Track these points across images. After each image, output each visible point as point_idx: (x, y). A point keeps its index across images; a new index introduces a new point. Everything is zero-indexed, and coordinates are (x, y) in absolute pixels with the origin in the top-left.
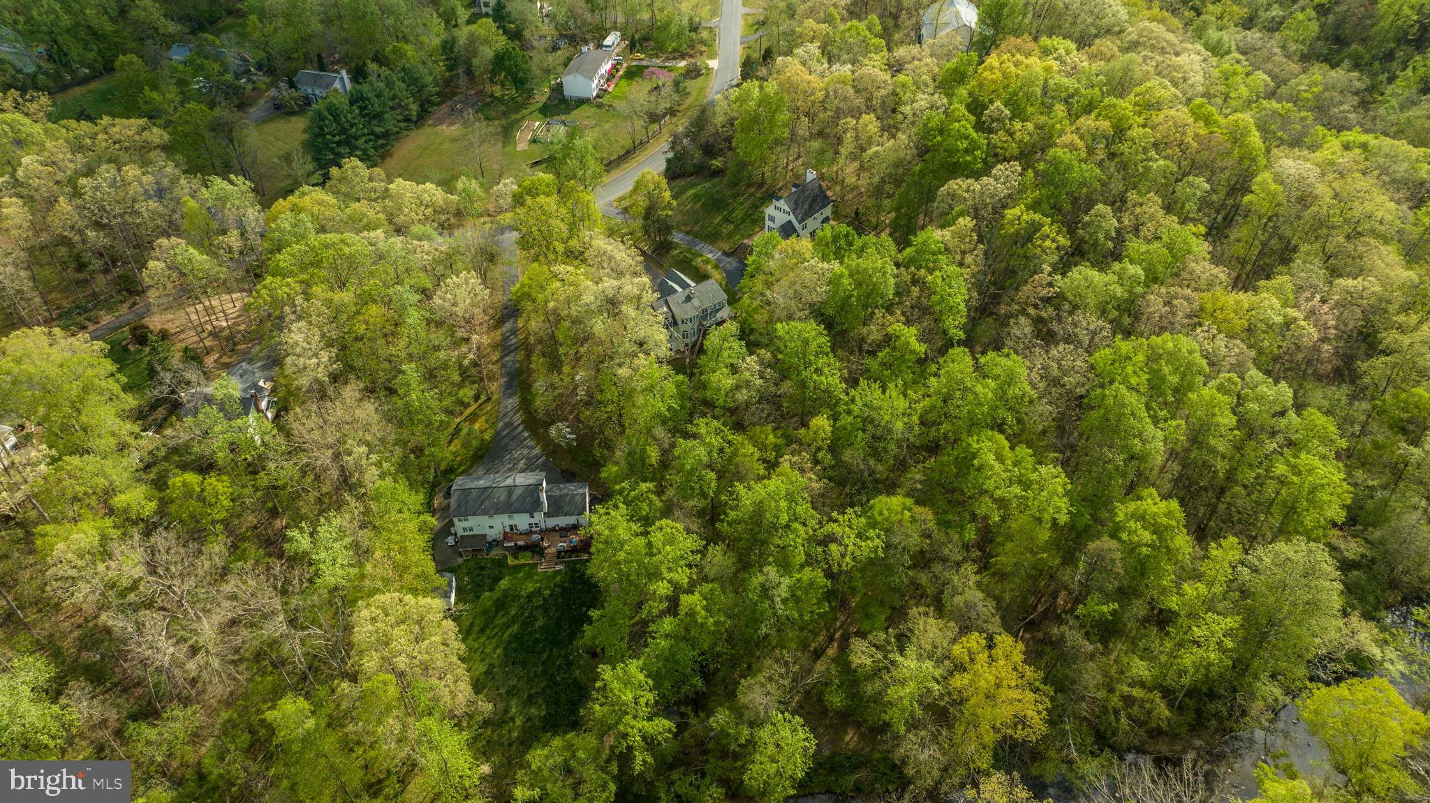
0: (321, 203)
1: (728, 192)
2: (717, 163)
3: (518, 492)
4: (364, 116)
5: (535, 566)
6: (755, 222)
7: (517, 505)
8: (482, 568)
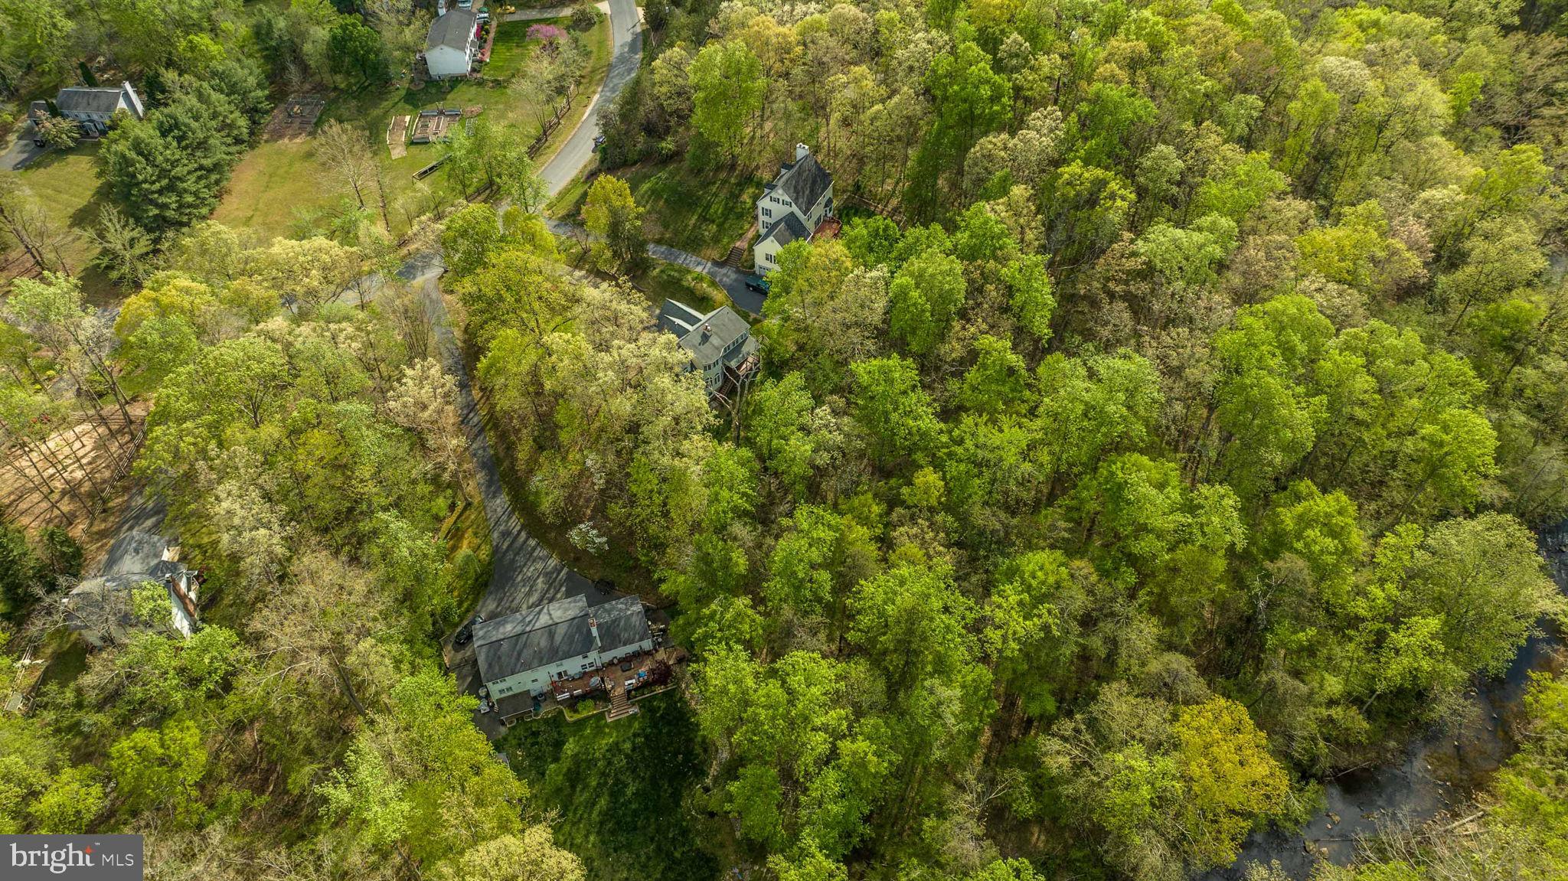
0: (187, 291)
1: (693, 182)
2: (668, 145)
3: (561, 631)
4: (185, 148)
5: (601, 716)
6: (740, 216)
7: (565, 648)
8: (535, 734)
